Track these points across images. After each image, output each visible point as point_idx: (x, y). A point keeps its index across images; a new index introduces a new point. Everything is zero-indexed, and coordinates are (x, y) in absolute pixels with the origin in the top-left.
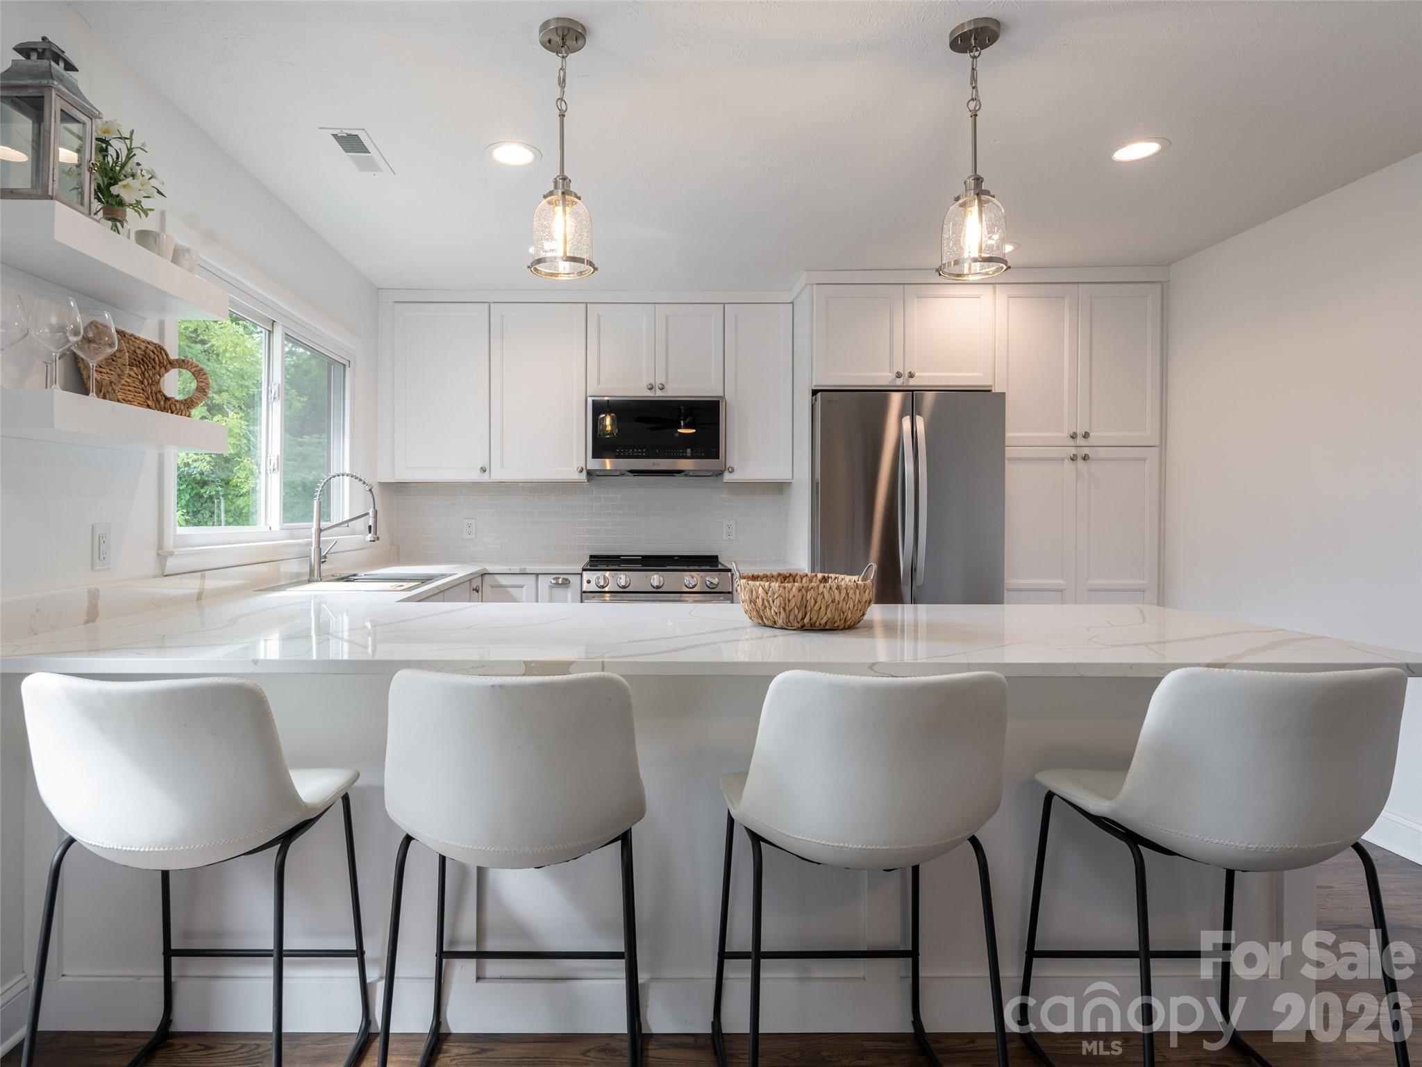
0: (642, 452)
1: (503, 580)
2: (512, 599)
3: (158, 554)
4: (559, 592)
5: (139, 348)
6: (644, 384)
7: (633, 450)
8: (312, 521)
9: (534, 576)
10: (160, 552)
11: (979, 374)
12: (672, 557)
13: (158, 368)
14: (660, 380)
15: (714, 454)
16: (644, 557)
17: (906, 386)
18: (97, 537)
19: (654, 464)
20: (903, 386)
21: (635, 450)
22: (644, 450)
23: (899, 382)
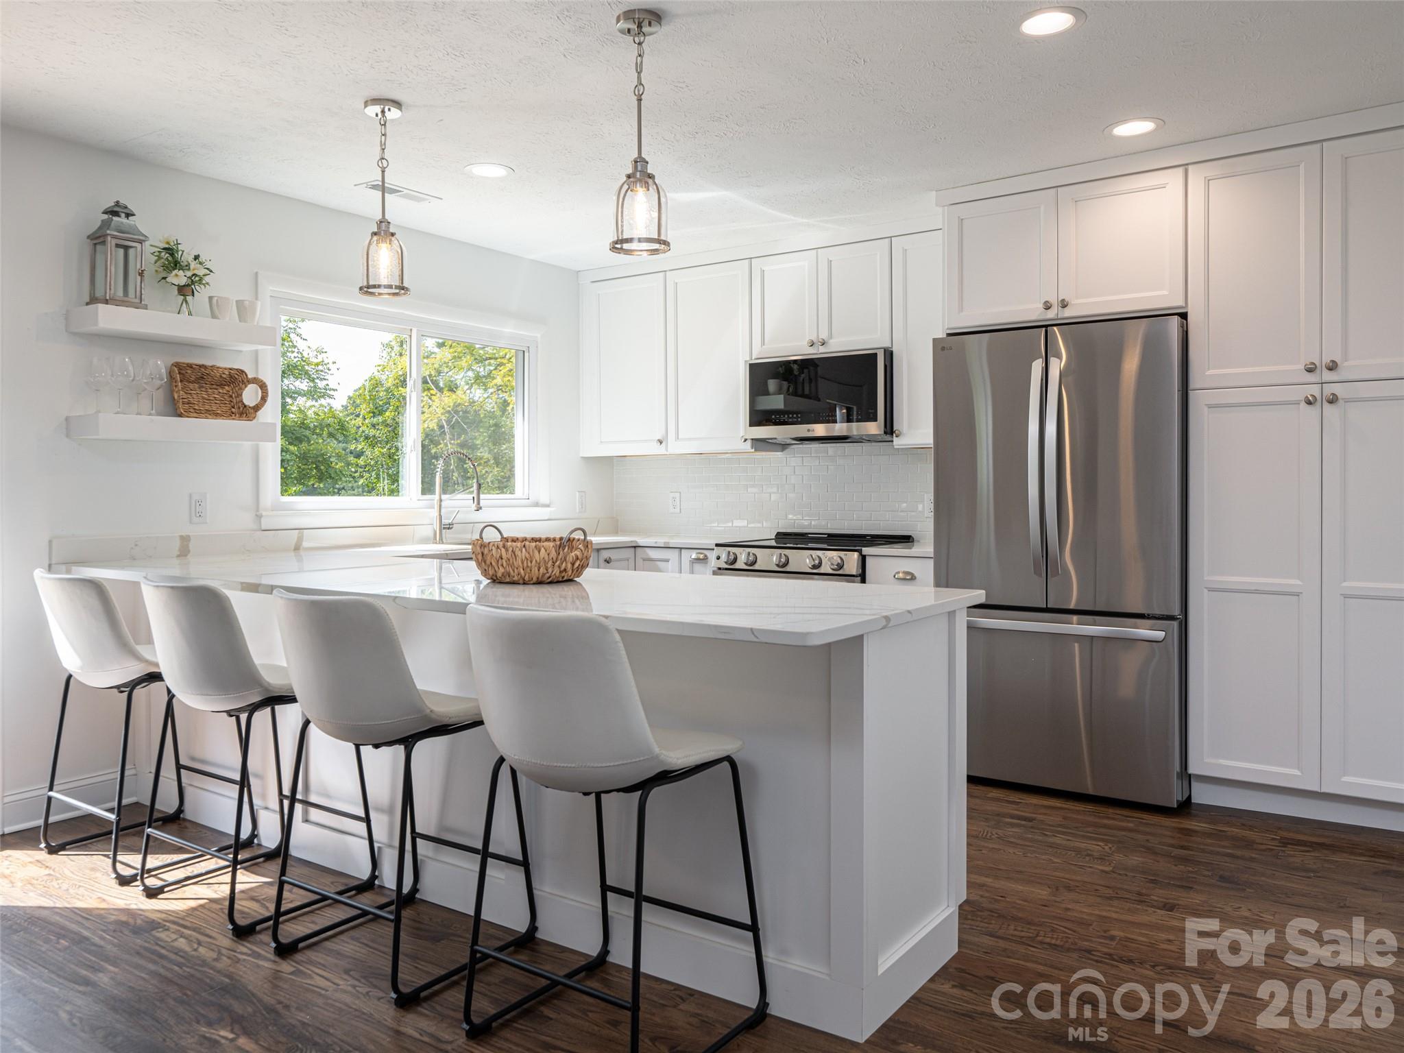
0: (797, 417)
1: (653, 554)
2: (658, 570)
3: (256, 515)
4: (697, 567)
5: (224, 373)
6: (805, 343)
7: (788, 416)
8: (435, 494)
9: (677, 550)
10: (258, 513)
11: (1165, 292)
12: (864, 536)
13: (241, 384)
14: (824, 335)
15: (871, 416)
16: (830, 535)
17: (1061, 319)
18: (194, 503)
19: (809, 430)
20: (1058, 319)
21: (791, 416)
22: (799, 415)
23: (1051, 314)
